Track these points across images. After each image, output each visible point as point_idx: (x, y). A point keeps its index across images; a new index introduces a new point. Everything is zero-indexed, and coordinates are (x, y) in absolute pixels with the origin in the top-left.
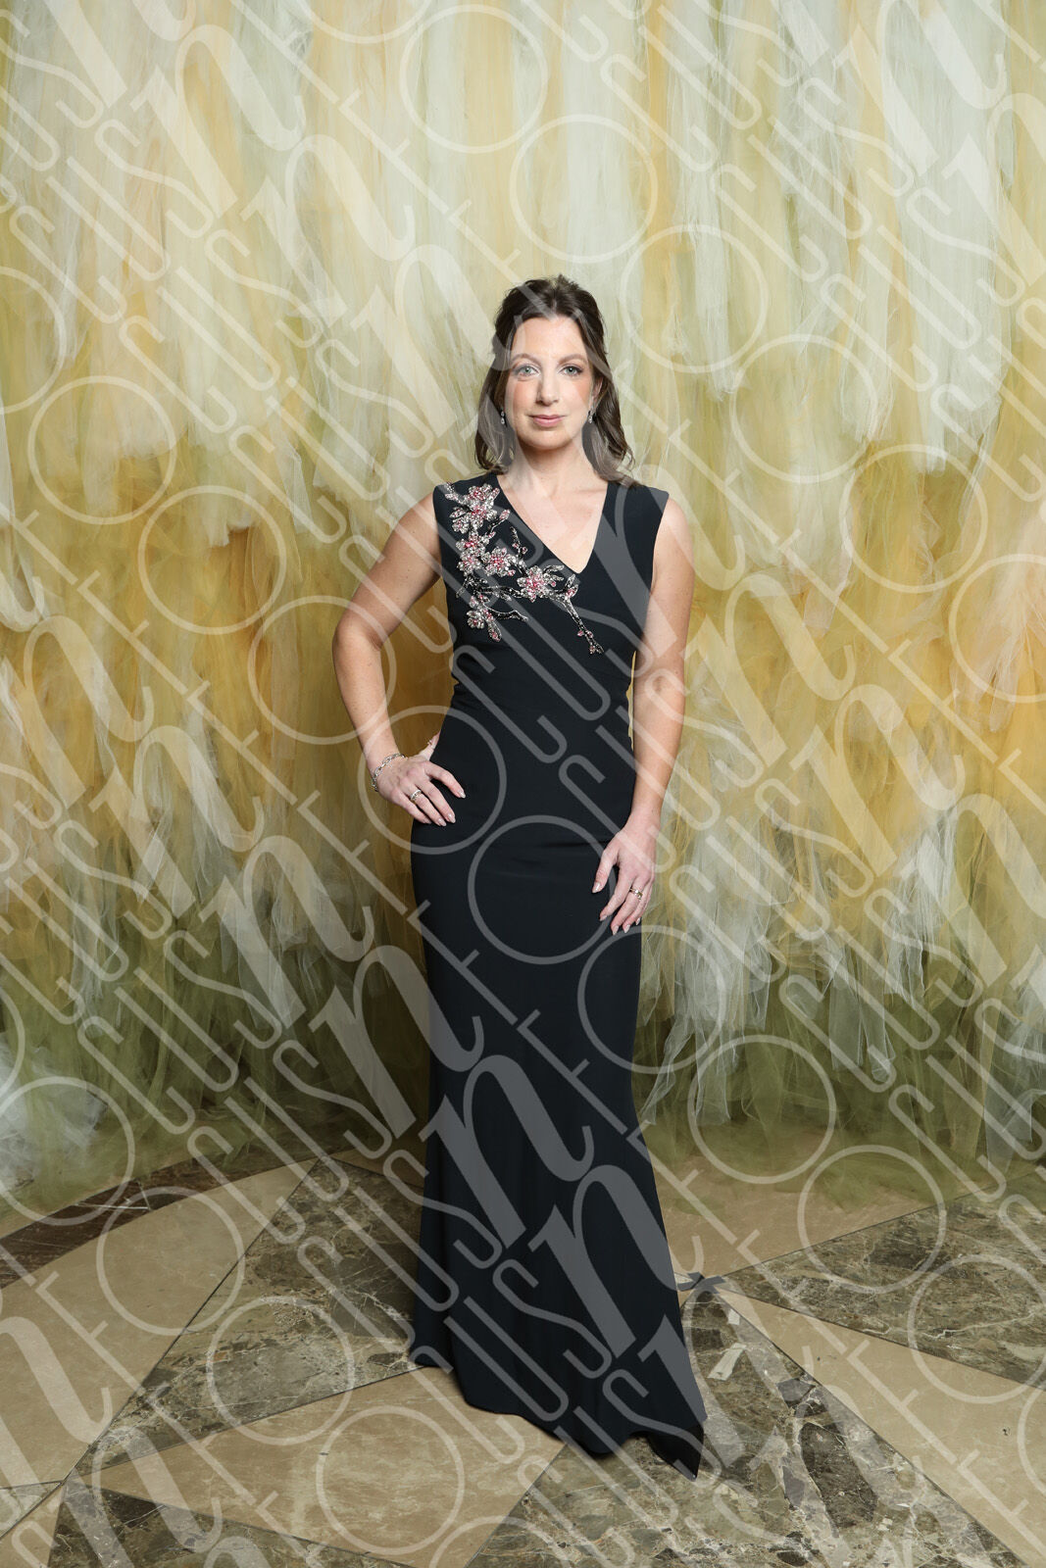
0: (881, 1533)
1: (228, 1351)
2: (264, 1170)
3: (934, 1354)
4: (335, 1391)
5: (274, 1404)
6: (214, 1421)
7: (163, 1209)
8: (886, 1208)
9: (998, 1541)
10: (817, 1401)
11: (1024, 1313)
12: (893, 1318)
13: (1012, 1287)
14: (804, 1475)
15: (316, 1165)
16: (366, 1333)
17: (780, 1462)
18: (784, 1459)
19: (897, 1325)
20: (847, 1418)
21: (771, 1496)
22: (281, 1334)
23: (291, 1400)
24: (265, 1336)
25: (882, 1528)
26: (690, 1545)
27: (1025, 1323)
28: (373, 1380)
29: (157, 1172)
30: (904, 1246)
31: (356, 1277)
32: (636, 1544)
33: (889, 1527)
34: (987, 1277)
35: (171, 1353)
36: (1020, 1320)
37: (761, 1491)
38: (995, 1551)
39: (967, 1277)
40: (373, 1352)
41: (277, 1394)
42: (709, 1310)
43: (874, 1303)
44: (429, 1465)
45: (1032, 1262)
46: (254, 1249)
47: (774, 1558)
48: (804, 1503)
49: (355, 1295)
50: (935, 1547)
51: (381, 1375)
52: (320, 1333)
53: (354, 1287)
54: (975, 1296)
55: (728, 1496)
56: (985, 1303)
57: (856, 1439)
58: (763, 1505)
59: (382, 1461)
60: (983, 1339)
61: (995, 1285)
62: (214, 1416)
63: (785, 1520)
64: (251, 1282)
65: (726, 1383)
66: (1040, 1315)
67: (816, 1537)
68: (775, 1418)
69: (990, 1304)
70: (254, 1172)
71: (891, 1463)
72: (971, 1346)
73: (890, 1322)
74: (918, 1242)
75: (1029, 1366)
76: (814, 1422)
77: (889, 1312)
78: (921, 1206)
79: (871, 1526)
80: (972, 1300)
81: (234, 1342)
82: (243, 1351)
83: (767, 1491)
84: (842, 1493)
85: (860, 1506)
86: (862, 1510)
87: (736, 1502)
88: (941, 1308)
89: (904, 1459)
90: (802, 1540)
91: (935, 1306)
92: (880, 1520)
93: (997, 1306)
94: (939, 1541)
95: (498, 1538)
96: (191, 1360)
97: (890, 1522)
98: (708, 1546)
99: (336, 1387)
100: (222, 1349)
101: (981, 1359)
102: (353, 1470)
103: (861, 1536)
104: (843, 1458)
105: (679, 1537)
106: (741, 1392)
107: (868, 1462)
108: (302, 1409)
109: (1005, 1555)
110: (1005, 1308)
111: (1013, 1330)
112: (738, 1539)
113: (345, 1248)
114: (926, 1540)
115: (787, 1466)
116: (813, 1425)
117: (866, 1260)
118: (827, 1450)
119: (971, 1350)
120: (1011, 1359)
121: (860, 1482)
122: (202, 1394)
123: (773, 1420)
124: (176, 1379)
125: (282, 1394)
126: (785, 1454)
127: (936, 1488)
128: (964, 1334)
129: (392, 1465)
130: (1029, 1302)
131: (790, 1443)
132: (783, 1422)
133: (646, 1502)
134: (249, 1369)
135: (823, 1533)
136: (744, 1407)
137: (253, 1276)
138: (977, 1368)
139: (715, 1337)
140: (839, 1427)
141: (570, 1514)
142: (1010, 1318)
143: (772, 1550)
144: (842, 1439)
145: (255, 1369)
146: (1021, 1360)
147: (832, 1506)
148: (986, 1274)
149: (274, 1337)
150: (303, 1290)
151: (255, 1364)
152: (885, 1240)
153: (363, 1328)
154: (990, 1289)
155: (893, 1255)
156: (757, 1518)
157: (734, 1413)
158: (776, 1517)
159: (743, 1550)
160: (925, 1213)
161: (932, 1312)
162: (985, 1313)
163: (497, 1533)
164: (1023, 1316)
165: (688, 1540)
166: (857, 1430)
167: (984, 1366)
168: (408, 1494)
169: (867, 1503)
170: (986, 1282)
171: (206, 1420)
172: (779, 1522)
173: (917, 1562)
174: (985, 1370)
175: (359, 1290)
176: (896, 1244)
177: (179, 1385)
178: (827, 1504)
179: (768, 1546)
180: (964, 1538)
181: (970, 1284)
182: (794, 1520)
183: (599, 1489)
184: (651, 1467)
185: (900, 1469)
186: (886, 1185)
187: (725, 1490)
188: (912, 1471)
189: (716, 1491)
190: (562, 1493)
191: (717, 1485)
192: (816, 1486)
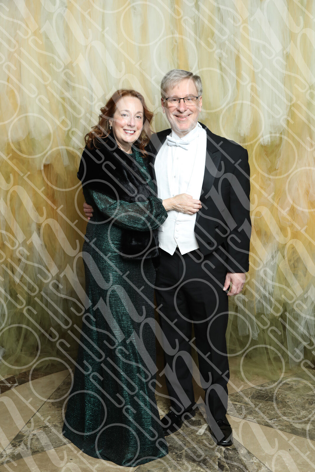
1: (42, 429)
2: (56, 372)
3: (269, 427)
5: (56, 445)
6: (36, 450)
7: (23, 385)
8: (257, 381)
11: (299, 414)
12: (257, 416)
13: (296, 406)
14: (224, 464)
18: (218, 459)
19: (258, 418)
20: (240, 446)
21: (214, 470)
22: (59, 423)
23: (62, 443)
24: (54, 424)
27: (299, 417)
29: (21, 373)
30: (262, 393)
34: (289, 403)
35: (23, 429)
36: (298, 416)
37: (210, 468)
39: (282, 403)
41: (57, 441)
42: (198, 414)
43: (251, 411)
45: (303, 398)
46: (51, 397)
54: (284, 409)
55: (200, 470)
56: (286, 411)
57: (242, 453)
60: (285, 422)
61: (291, 405)
62: (36, 449)
64: (50, 407)
65: (202, 436)
66: (304, 414)
69: (288, 411)
70: (53, 373)
71: (253, 459)
72: (281, 424)
73: (256, 417)
74: (267, 392)
75: (299, 430)
77: (256, 414)
78: (268, 381)
80: (283, 410)
81: (44, 426)
82: (46, 429)
83: (212, 468)
84: (236, 469)
88: (273, 412)
89: (257, 458)
91: (271, 412)
93: (290, 412)
96: (29, 431)
100: (40, 428)
101: (284, 428)
102: (80, 464)
104: (238, 458)
106: (206, 439)
107: (245, 459)
108: (65, 446)
110: (293, 412)
111: (295, 419)
115: (219, 461)
116: (228, 449)
117: (249, 398)
118: (232, 456)
119: (281, 425)
120: (294, 428)
121: (242, 465)
122: (33, 442)
124: (25, 438)
125: (59, 441)
126: (219, 457)
128: (279, 420)
129: (93, 462)
130: (301, 410)
131: (221, 454)
134: (48, 434)
136: (207, 443)
137: (51, 405)
138: (283, 431)
139: (199, 422)
140: (237, 449)
142: (294, 415)
144: (238, 453)
145: (50, 434)
146: (297, 428)
148: (288, 402)
149: (57, 424)
151: (51, 432)
152: (256, 392)
154: (289, 406)
155: (258, 396)
157: (204, 445)
160: (270, 383)
161: (270, 414)
162: (287, 414)
164: (298, 415)
166: (242, 450)
167: (285, 430)
170: (288, 404)
171: (34, 450)
174: (285, 431)
176: (260, 393)
177: (26, 439)
181: (282, 405)
183: (159, 469)
185: (255, 461)
186: (258, 375)
187: (199, 468)
188: (259, 462)
189: (196, 469)
190: (146, 470)
191: (196, 467)
192: (228, 467)
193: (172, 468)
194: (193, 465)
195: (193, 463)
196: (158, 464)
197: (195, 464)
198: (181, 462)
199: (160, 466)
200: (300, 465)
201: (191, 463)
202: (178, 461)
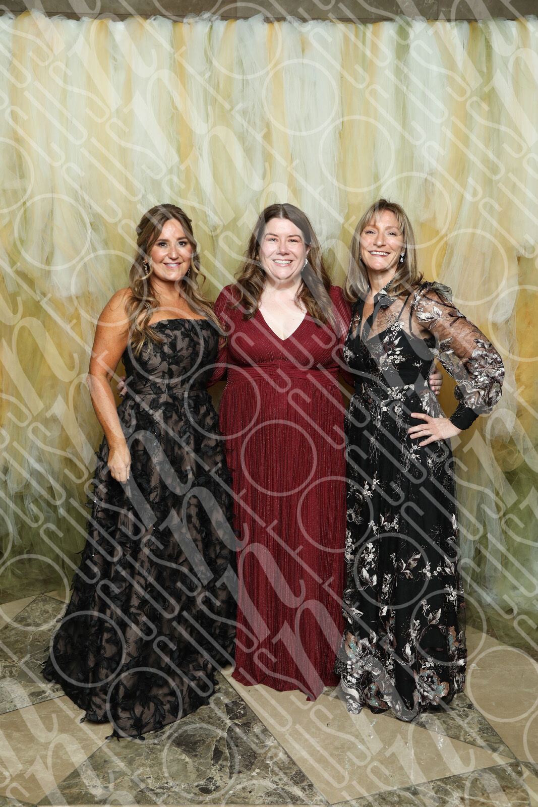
0: (253, 777)
2: (10, 601)
4: (8, 710)
9: (307, 778)
10: (242, 712)
14: (224, 749)
15: (36, 599)
16: (33, 682)
17: (215, 741)
18: (217, 741)
20: (254, 720)
21: (205, 759)
25: (254, 774)
26: (158, 785)
28: (28, 705)
31: (37, 654)
32: (131, 784)
33: (258, 773)
37: (201, 757)
38: (305, 783)
40: (33, 691)
44: (42, 747)
47: (197, 791)
48: (220, 762)
49: (33, 662)
50: (277, 782)
51: (33, 702)
52: (9, 682)
53: (34, 658)
55: (184, 760)
57: (255, 730)
58: (200, 764)
59: (18, 746)
63: (208, 771)
67: (221, 779)
68: (219, 720)
71: (269, 741)
76: (237, 722)
79: (249, 773)
83: (204, 757)
84: (240, 757)
85: (247, 763)
86: (247, 765)
87: (187, 763)
89: (275, 739)
90: (213, 781)
92: (254, 770)
94: (280, 780)
95: (64, 784)
97: (257, 771)
98: (166, 785)
99: (9, 709)
103: (243, 778)
105: (154, 781)
107: (257, 742)
109: (309, 786)
112: (182, 781)
113: (36, 639)
114: (273, 779)
115: (217, 744)
118: (239, 736)
121: (250, 751)
123: (218, 722)
126: (218, 738)
127: (286, 753)
129: (23, 748)
132: (222, 722)
133: (143, 764)
135: (224, 777)
136: (206, 715)
140: (250, 724)
141: (103, 770)
143: (197, 786)
144: (249, 730)
147: (233, 764)
150: (9, 660)
153: (32, 680)
156: (195, 770)
157: (200, 718)
158: (204, 769)
159: (183, 787)
163: (64, 781)
165: (157, 782)
166: (257, 725)
168: (27, 762)
169: (250, 762)
172: (205, 772)
173: (265, 790)
175: (36, 660)
178: (231, 763)
179: (196, 784)
180: (292, 778)
182: (212, 771)
183: (122, 758)
184: (151, 746)
185: (272, 745)
187: (184, 756)
188: (277, 745)
189: (179, 758)
190: (103, 760)
191: (180, 754)
192: (228, 754)
193: (143, 757)
194: (175, 752)
195: (176, 749)
196: (124, 750)
197: (179, 750)
198: (159, 747)
199: (125, 753)
200: (338, 748)
201: (174, 747)
202: (155, 744)
